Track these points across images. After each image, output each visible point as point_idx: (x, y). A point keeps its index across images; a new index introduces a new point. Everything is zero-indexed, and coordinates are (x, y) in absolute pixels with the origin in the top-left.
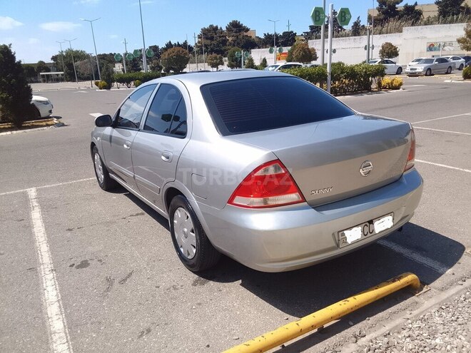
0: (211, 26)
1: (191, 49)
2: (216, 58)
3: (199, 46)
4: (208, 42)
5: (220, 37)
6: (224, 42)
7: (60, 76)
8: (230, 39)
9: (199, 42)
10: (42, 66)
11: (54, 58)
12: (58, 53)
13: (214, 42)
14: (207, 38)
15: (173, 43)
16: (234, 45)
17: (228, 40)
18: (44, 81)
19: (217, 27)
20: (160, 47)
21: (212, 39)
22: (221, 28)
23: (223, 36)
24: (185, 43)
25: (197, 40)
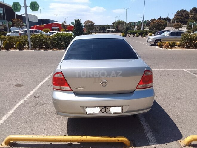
0: (182, 10)
1: (170, 20)
2: (178, 25)
3: (175, 20)
4: (179, 17)
5: (186, 15)
6: (188, 17)
7: (113, 30)
8: (191, 16)
9: (175, 17)
10: (108, 27)
11: (113, 24)
12: (115, 22)
13: (182, 17)
14: (179, 16)
15: (162, 18)
16: (192, 19)
17: (190, 16)
18: (107, 32)
19: (185, 10)
20: (156, 19)
21: (182, 16)
22: (187, 11)
23: (187, 15)
24: (167, 18)
25: (174, 16)
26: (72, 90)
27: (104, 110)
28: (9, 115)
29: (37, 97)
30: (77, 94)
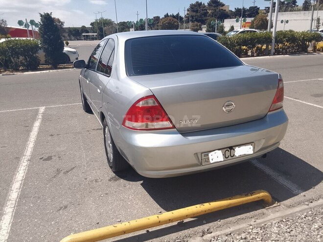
0: (197, 2)
1: (181, 18)
2: (197, 25)
3: (189, 19)
4: (194, 14)
5: (203, 10)
6: (206, 14)
7: (95, 36)
8: (210, 12)
9: (188, 14)
10: (84, 29)
11: (92, 24)
12: (94, 21)
13: (198, 14)
14: (193, 11)
15: (169, 15)
16: (212, 16)
17: (208, 12)
18: (85, 39)
19: (201, 3)
20: (161, 18)
21: (197, 11)
22: (204, 4)
23: (205, 10)
24: (178, 14)
25: (186, 12)
26: (174, 127)
27: (228, 154)
28: (14, 202)
29: (46, 160)
30: (185, 132)
